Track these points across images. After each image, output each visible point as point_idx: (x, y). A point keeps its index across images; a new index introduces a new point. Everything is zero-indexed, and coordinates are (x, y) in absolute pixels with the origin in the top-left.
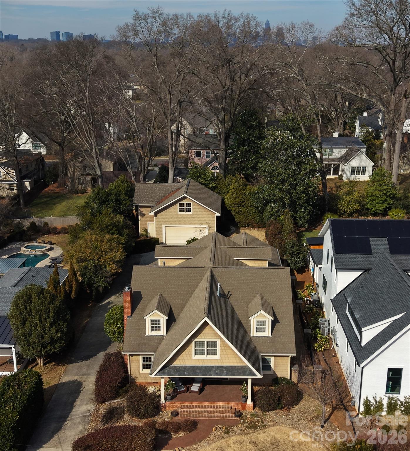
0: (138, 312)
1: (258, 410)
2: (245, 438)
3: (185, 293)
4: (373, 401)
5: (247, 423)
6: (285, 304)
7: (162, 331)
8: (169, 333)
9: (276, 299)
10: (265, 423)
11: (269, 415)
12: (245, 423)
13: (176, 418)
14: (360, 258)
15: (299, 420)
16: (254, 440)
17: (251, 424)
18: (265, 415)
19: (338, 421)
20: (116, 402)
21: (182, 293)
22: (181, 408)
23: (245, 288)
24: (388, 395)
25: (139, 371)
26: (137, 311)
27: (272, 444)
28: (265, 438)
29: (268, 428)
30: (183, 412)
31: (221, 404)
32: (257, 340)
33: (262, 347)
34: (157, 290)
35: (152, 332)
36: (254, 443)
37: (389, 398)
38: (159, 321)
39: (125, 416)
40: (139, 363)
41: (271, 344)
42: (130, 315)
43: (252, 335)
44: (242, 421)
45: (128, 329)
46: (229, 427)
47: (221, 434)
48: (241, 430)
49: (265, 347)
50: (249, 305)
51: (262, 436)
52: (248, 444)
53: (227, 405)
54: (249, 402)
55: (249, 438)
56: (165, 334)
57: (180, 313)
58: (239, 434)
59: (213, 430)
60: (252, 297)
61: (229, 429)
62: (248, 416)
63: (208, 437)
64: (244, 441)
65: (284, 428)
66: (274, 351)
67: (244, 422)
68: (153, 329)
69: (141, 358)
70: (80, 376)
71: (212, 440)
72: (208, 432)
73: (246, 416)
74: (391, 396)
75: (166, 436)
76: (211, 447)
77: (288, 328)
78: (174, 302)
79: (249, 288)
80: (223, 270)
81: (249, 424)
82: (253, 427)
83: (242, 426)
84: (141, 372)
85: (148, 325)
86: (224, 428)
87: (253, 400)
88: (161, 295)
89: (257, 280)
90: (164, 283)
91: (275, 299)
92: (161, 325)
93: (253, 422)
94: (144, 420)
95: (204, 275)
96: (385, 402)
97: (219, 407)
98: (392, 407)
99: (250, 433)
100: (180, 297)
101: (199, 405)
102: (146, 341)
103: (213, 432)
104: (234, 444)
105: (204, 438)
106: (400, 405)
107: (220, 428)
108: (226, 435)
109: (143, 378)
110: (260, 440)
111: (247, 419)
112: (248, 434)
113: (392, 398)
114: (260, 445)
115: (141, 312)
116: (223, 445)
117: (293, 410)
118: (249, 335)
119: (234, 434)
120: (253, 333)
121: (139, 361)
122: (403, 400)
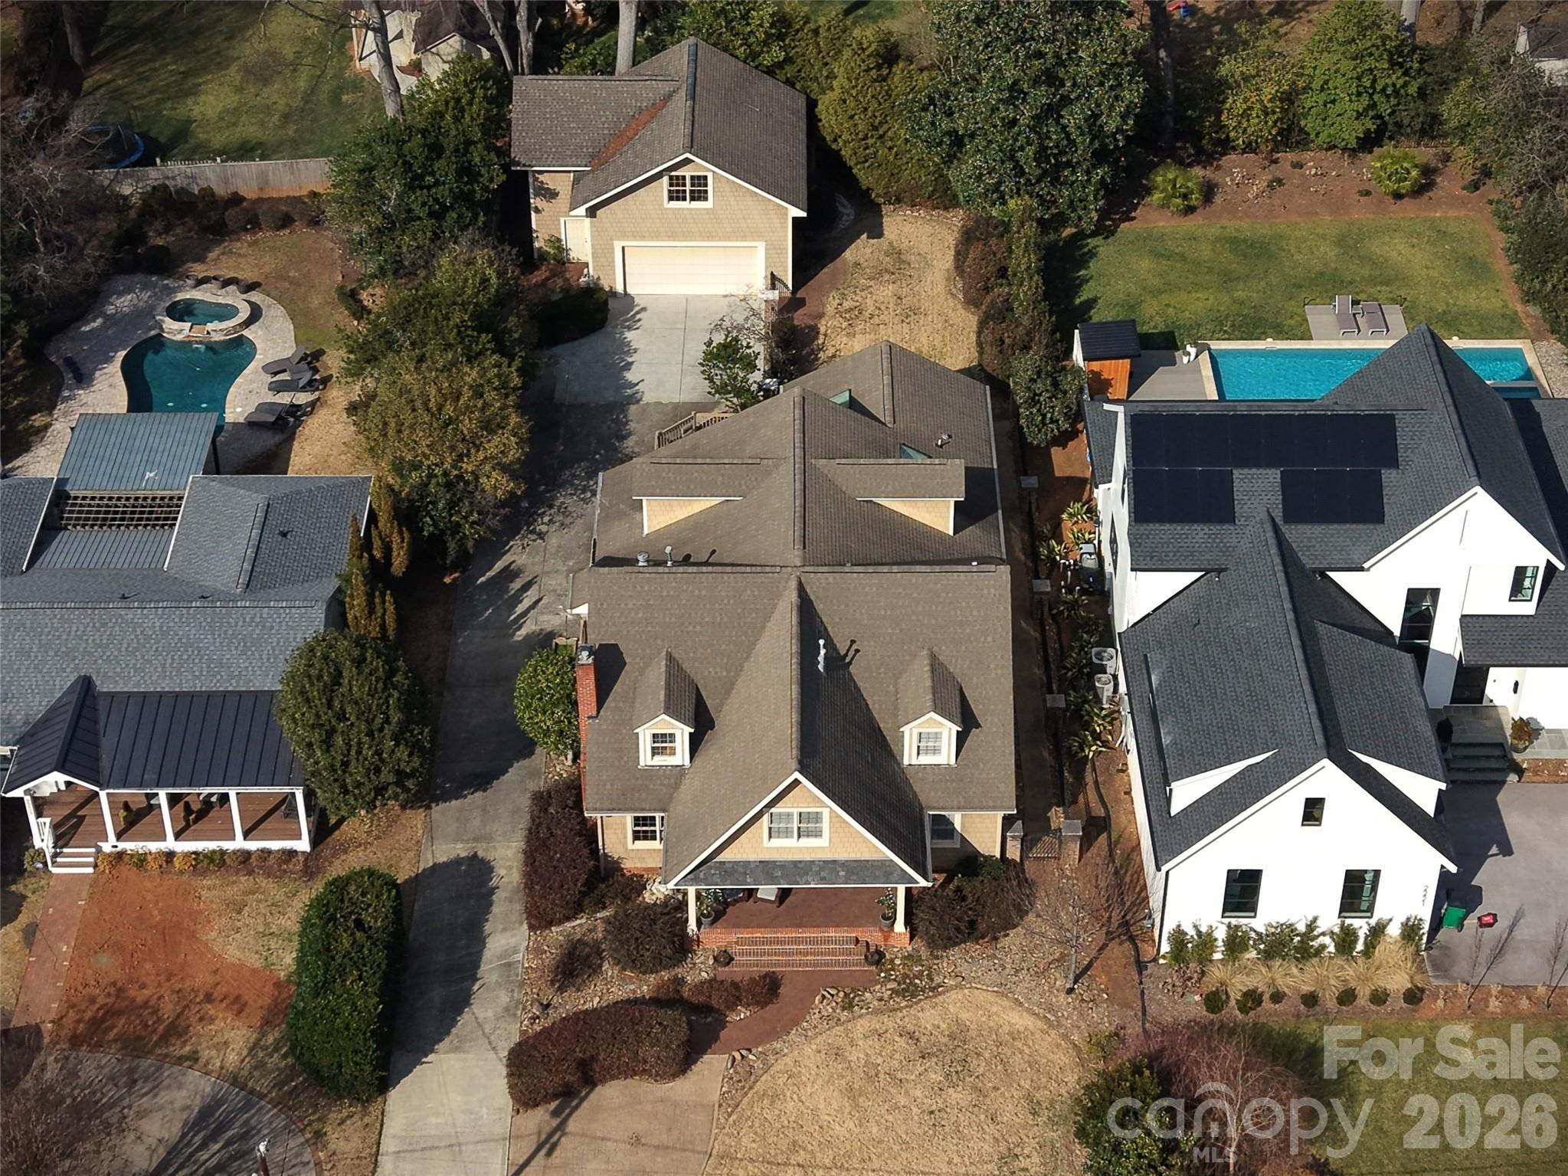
0: (613, 705)
1: (920, 946)
2: (889, 1023)
3: (732, 646)
4: (1191, 932)
5: (895, 980)
6: (993, 675)
7: (681, 756)
8: (697, 760)
9: (971, 662)
10: (938, 980)
11: (947, 957)
12: (890, 980)
13: (727, 969)
14: (1200, 534)
15: (1017, 971)
16: (910, 1028)
17: (905, 983)
18: (937, 958)
19: (1108, 974)
20: (578, 925)
21: (724, 647)
22: (737, 943)
23: (890, 630)
24: (1226, 921)
25: (625, 845)
26: (610, 702)
27: (952, 1037)
28: (936, 1022)
29: (943, 992)
30: (742, 954)
31: (832, 933)
32: (920, 775)
33: (932, 794)
34: (659, 642)
35: (655, 758)
36: (911, 1035)
37: (1229, 926)
38: (672, 735)
39: (606, 966)
40: (625, 828)
41: (955, 784)
42: (594, 713)
43: (906, 762)
44: (883, 975)
45: (594, 750)
46: (853, 990)
47: (834, 1010)
48: (881, 999)
49: (939, 794)
50: (901, 682)
51: (928, 1016)
52: (897, 1039)
53: (845, 935)
54: (900, 926)
55: (898, 1021)
56: (687, 762)
57: (721, 705)
58: (877, 1012)
59: (817, 1002)
60: (907, 658)
61: (854, 998)
62: (898, 962)
63: (804, 1019)
64: (887, 1031)
65: (980, 997)
66: (962, 803)
67: (887, 979)
68: (655, 752)
69: (629, 818)
70: (467, 841)
71: (815, 1027)
72: (804, 1008)
73: (892, 961)
74: (1234, 922)
75: (709, 1019)
76: (814, 1047)
77: (999, 742)
78: (706, 675)
79: (901, 630)
80: (831, 580)
81: (899, 984)
82: (909, 990)
83: (884, 989)
84: (630, 846)
85: (645, 744)
86: (841, 994)
87: (908, 922)
88: (670, 658)
89: (920, 608)
90: (673, 619)
91: (968, 662)
92: (678, 744)
93: (907, 976)
94: (652, 978)
95: (779, 596)
96: (1221, 934)
97: (828, 941)
98: (1236, 943)
99: (900, 1009)
100: (719, 660)
101: (779, 935)
102: (640, 782)
103: (816, 1007)
104: (865, 1037)
105: (796, 1023)
106: (1254, 941)
107: (832, 996)
108: (845, 1013)
109: (636, 860)
110: (926, 1028)
111: (893, 970)
112: (895, 1010)
113: (1237, 927)
114: (923, 1039)
115: (621, 704)
116: (840, 1042)
117: (1004, 942)
118: (899, 764)
119: (864, 1011)
120: (909, 757)
121: (624, 825)
122: (1262, 929)
